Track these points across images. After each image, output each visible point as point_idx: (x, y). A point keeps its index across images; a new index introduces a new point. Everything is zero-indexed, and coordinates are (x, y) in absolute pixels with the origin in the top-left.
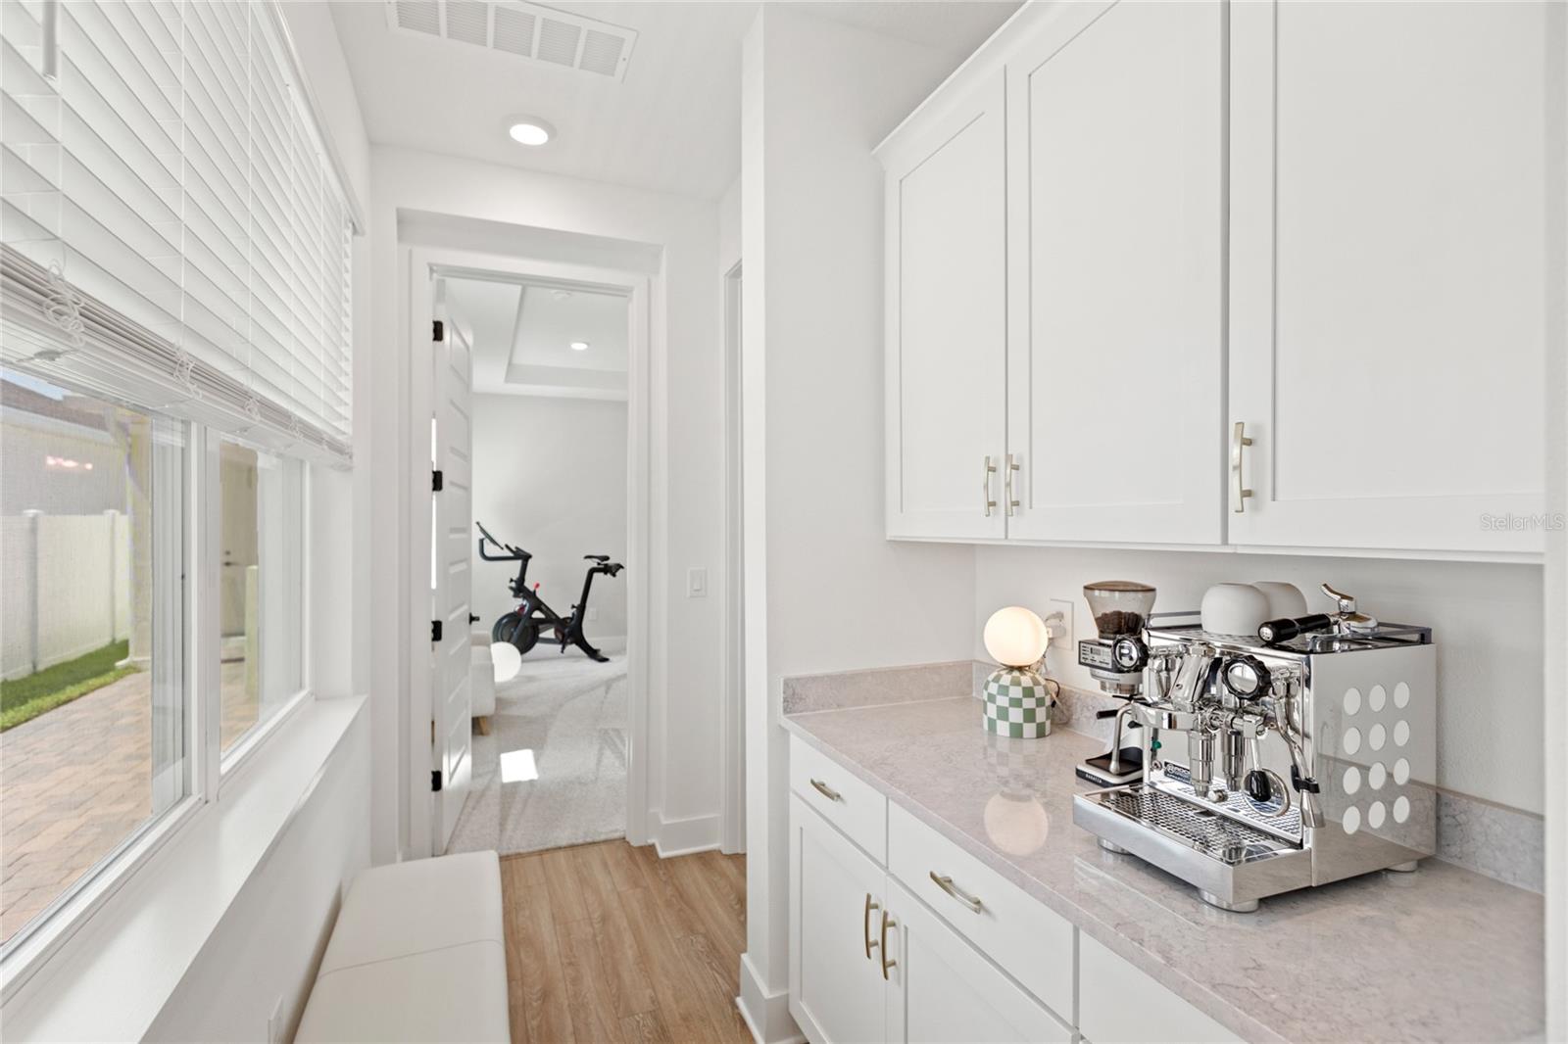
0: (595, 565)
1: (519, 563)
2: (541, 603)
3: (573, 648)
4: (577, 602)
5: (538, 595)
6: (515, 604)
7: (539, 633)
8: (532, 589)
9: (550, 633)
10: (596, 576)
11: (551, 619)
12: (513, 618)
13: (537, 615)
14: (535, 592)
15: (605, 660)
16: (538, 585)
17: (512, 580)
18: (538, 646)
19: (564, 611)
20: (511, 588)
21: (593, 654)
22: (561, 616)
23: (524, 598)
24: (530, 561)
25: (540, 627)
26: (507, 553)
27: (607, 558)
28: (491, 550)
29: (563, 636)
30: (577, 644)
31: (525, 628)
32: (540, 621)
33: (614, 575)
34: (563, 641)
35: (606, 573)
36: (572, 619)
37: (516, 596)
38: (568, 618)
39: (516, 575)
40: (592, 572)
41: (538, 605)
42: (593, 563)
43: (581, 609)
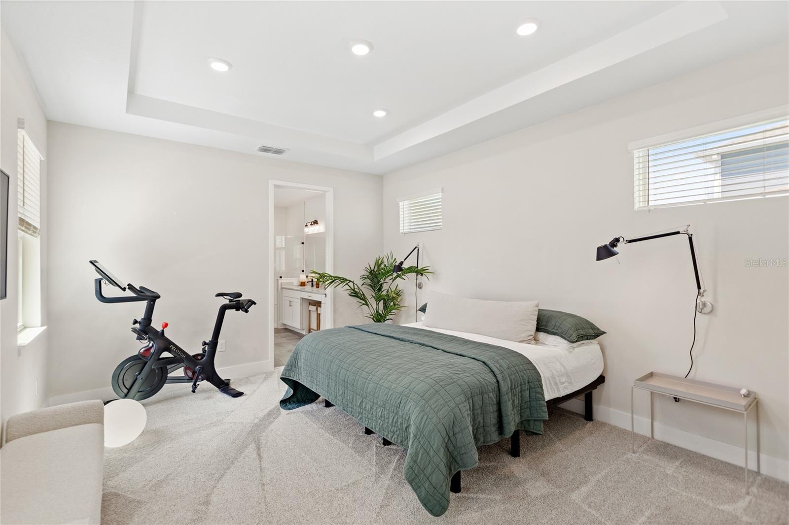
0: (227, 302)
1: (144, 304)
2: (170, 343)
3: (204, 384)
4: (209, 338)
5: (167, 334)
6: (139, 346)
7: (167, 374)
8: (159, 329)
9: (180, 372)
10: (228, 312)
11: (180, 357)
12: (139, 360)
13: (166, 354)
14: (163, 331)
15: (240, 394)
16: (166, 325)
17: (136, 322)
18: (167, 388)
19: (194, 349)
20: (134, 330)
21: (224, 386)
22: (191, 354)
23: (150, 339)
24: (157, 300)
25: (168, 367)
26: (129, 293)
27: (240, 295)
28: (109, 291)
29: (194, 373)
30: (208, 380)
31: (152, 371)
32: (169, 361)
33: (247, 311)
34: (193, 379)
35: (237, 310)
36: (202, 355)
37: (140, 338)
38: (198, 355)
39: (140, 316)
40: (223, 309)
41: (168, 345)
42: (225, 301)
43: (213, 344)
